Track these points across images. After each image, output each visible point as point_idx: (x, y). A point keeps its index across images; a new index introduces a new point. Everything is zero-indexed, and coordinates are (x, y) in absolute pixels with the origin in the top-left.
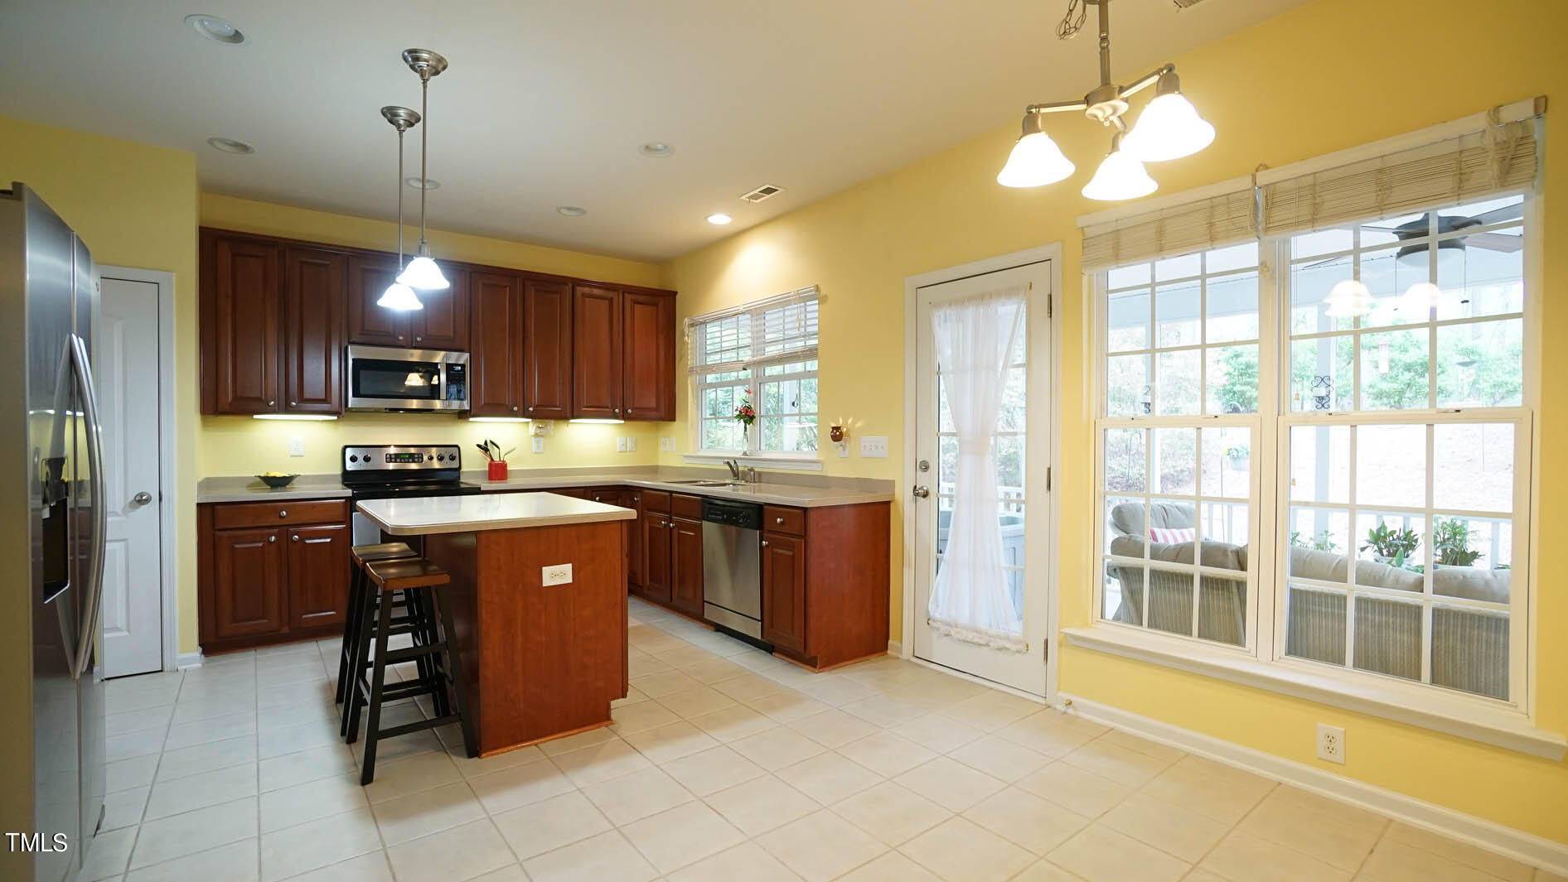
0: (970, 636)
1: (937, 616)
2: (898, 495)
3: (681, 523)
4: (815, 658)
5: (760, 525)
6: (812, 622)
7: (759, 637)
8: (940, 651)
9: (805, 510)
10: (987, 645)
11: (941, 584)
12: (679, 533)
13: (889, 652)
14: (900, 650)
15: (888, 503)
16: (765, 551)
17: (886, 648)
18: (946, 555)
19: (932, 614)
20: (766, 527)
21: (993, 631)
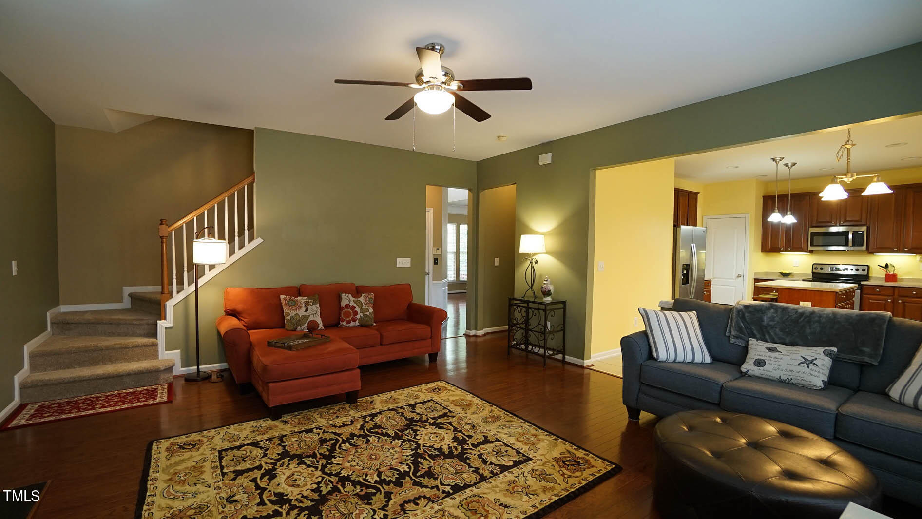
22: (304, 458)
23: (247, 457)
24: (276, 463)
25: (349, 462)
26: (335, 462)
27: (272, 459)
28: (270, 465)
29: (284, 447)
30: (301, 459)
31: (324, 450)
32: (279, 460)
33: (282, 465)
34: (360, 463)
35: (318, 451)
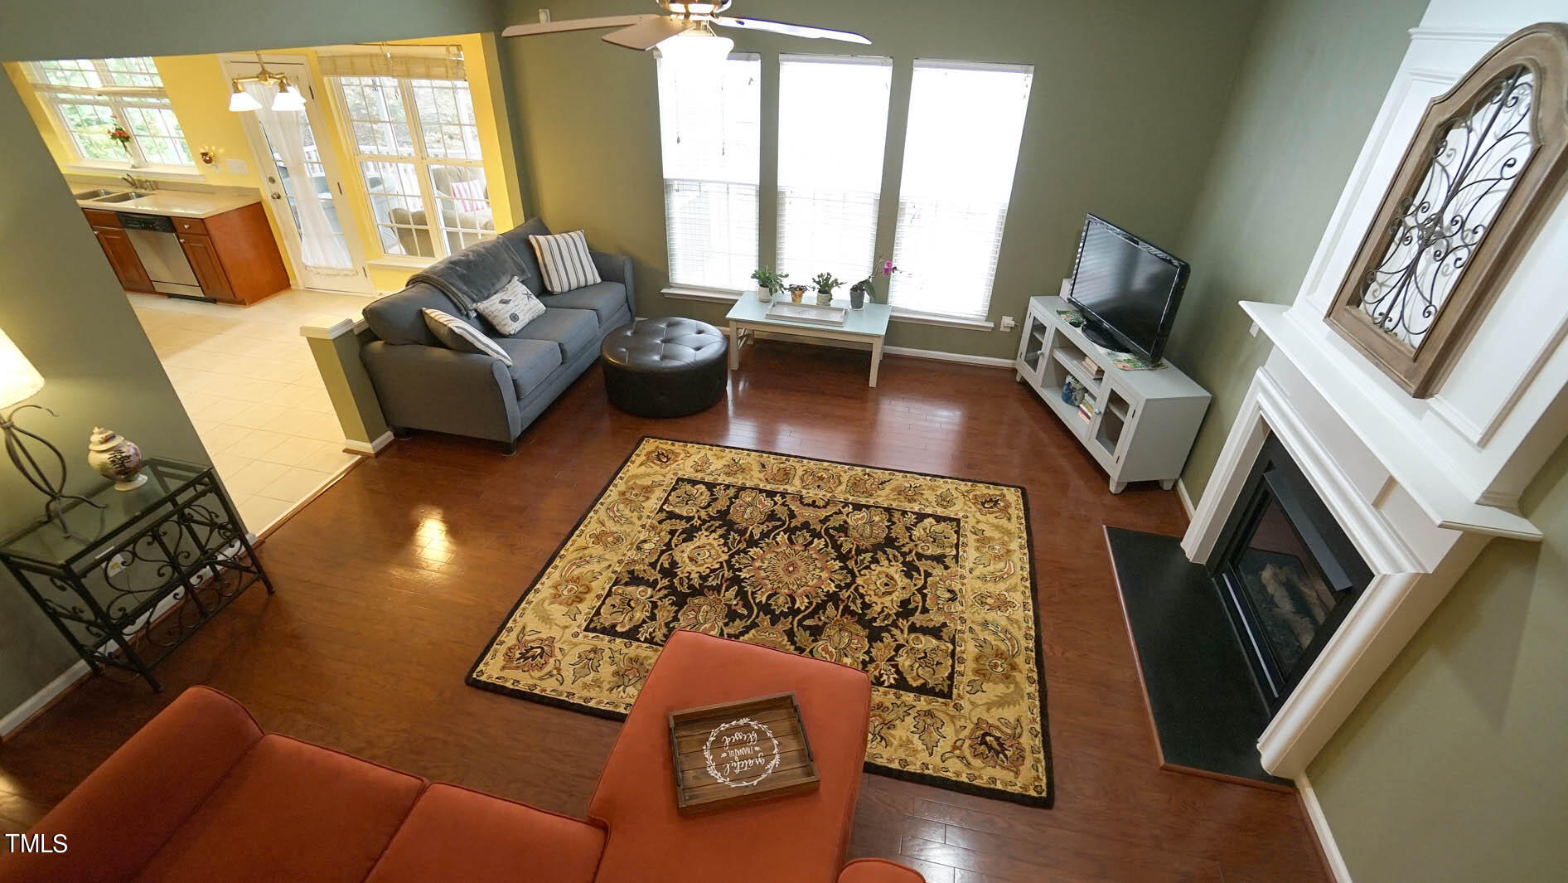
0: (329, 272)
1: (309, 264)
2: (264, 198)
3: (103, 230)
4: (243, 300)
5: (174, 230)
6: (234, 282)
7: (203, 296)
8: (318, 283)
9: (202, 219)
10: (338, 275)
11: (304, 246)
12: (106, 239)
13: (292, 287)
14: (297, 284)
15: (260, 203)
16: (185, 245)
17: (290, 285)
18: (302, 230)
19: (306, 263)
20: (179, 231)
21: (339, 267)
22: (858, 614)
23: (919, 659)
24: (891, 625)
25: (821, 576)
26: (833, 585)
27: (892, 636)
28: (900, 624)
29: (868, 652)
30: (863, 613)
31: (830, 610)
32: (886, 629)
33: (888, 616)
34: (811, 568)
35: (836, 616)
